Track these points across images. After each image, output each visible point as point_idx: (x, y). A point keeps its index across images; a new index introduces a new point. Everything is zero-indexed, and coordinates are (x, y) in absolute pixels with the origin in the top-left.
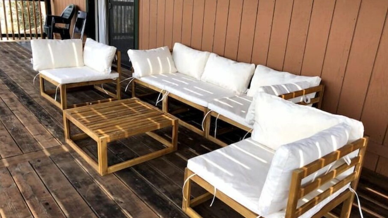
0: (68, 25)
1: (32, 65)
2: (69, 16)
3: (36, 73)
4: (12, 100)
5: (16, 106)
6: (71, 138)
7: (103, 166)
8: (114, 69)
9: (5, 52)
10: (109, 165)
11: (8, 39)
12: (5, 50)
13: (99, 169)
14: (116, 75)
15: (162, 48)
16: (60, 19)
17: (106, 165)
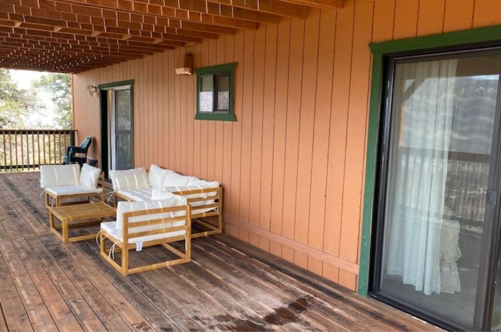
0: (85, 154)
1: (40, 184)
2: (86, 145)
3: (42, 190)
4: (24, 210)
5: (25, 213)
6: (54, 227)
7: (65, 237)
8: (99, 185)
9: (29, 180)
10: (69, 237)
11: (34, 169)
12: (30, 178)
13: (63, 239)
14: (100, 190)
15: (140, 168)
16: (79, 150)
17: (67, 237)
